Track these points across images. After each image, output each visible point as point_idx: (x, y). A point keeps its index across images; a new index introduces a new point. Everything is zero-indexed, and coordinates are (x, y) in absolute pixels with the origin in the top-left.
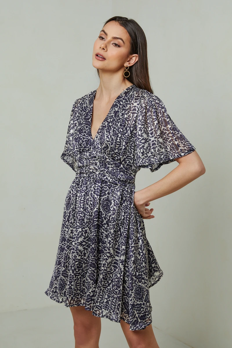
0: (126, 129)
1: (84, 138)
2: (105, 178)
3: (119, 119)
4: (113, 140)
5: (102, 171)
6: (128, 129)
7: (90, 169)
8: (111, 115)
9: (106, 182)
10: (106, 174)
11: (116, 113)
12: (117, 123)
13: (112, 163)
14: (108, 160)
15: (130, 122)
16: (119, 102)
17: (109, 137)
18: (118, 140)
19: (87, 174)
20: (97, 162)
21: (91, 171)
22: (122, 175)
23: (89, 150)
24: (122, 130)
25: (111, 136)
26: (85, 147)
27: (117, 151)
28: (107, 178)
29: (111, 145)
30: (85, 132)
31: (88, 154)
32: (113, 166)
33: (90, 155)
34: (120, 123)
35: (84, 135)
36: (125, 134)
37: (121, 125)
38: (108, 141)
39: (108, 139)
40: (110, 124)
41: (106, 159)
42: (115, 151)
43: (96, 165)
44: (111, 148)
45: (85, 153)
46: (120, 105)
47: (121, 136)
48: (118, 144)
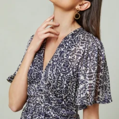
0: (69, 69)
1: (35, 71)
2: (48, 112)
3: (63, 59)
4: (55, 78)
5: (46, 105)
6: (71, 69)
7: (37, 100)
8: (57, 54)
9: (49, 116)
10: (49, 109)
11: (61, 52)
12: (61, 63)
13: (55, 99)
14: (51, 96)
15: (73, 63)
16: (65, 42)
17: (52, 75)
18: (60, 79)
19: (34, 104)
20: (43, 95)
21: (38, 102)
22: (64, 111)
23: (38, 83)
24: (64, 70)
25: (53, 75)
26: (34, 79)
27: (59, 89)
28: (50, 113)
29: (53, 83)
30: (37, 66)
31: (36, 86)
32: (55, 102)
33: (38, 88)
34: (63, 63)
35: (36, 68)
36: (67, 73)
37: (64, 65)
38: (50, 79)
39: (50, 78)
40: (55, 63)
41: (50, 95)
42: (57, 89)
43: (42, 98)
44: (53, 85)
45: (34, 85)
46: (66, 45)
47: (63, 75)
48: (59, 83)
